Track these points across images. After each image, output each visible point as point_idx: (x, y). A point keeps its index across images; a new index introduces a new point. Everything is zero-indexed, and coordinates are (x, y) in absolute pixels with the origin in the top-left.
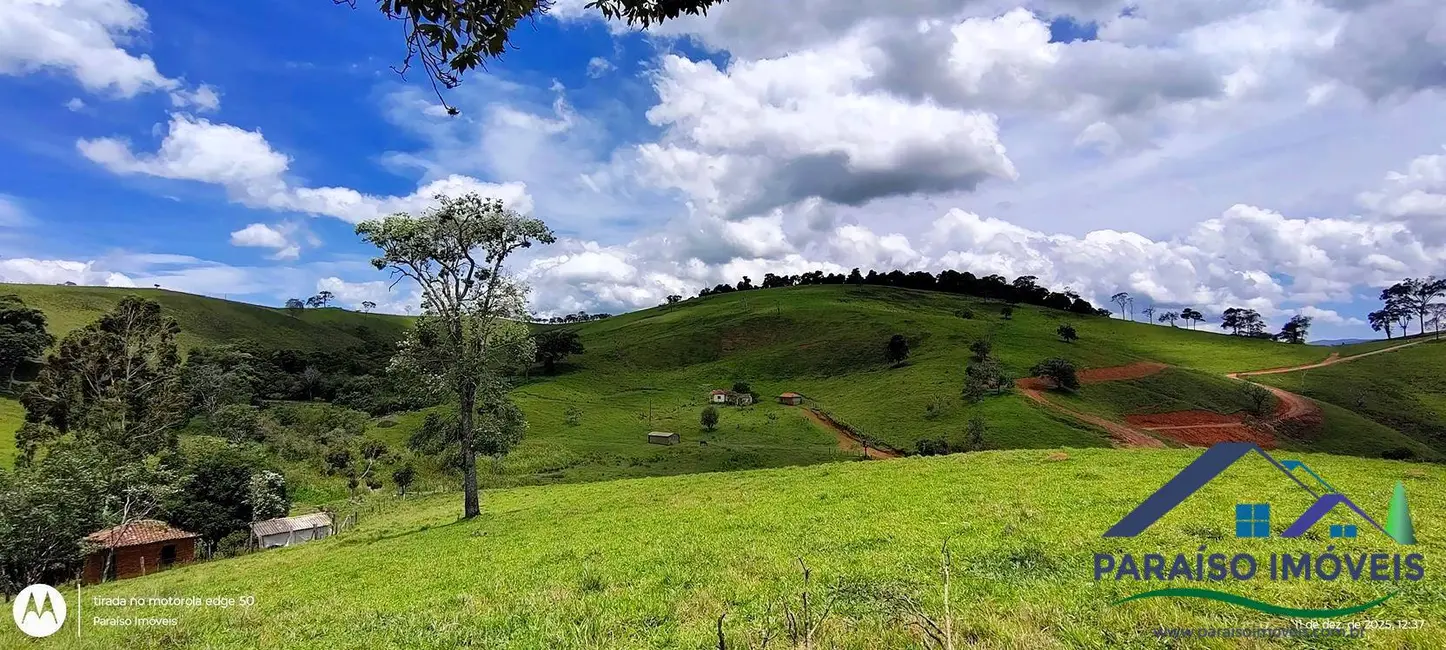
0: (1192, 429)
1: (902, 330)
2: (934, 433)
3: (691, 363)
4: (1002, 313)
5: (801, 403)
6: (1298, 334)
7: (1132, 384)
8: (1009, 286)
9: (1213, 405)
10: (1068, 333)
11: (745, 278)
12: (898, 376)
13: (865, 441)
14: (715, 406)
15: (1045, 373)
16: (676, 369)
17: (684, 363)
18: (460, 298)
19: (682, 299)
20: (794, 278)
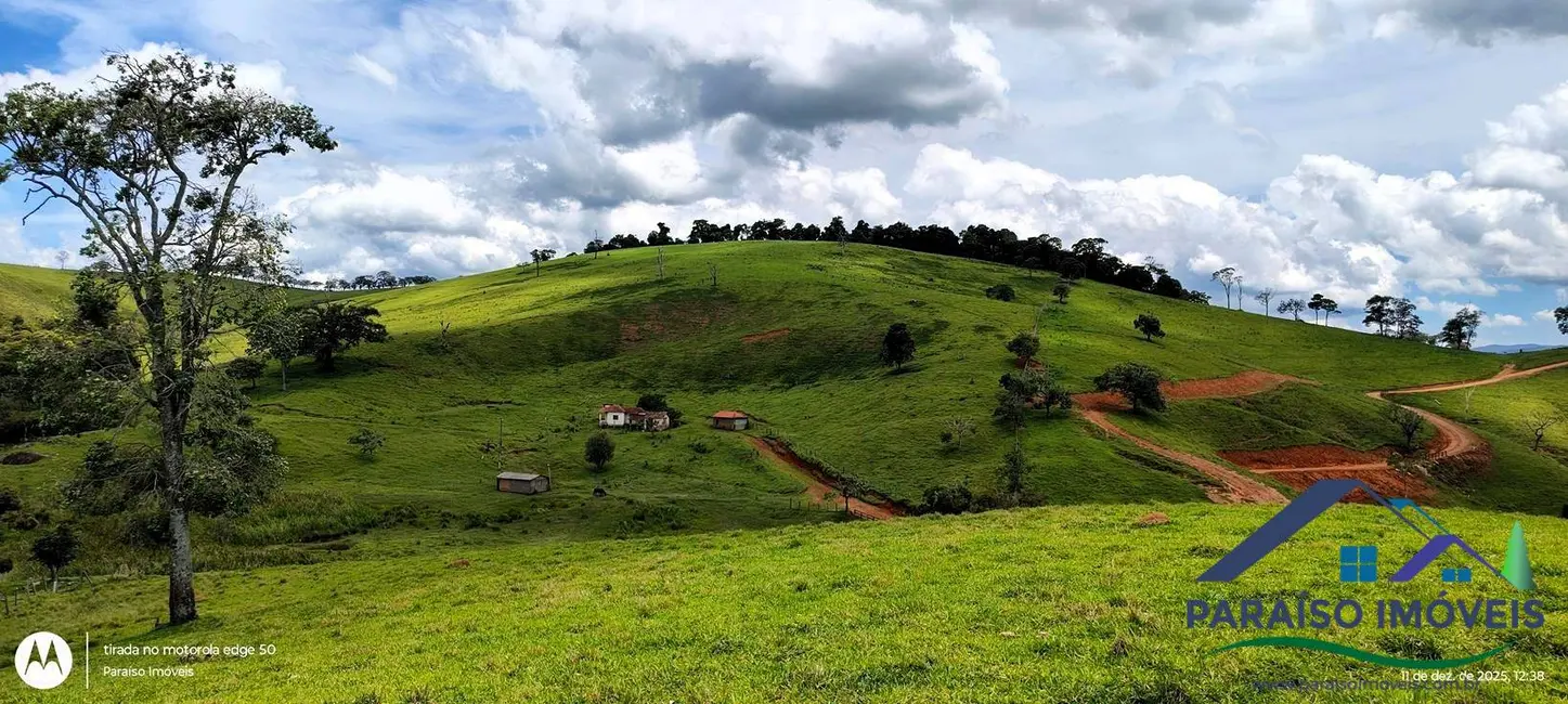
0: (1319, 472)
1: (906, 314)
2: (953, 478)
3: (570, 361)
4: (1056, 294)
5: (747, 427)
6: (1463, 336)
7: (1239, 406)
8: (1066, 253)
9: (1350, 438)
10: (1150, 327)
11: (660, 225)
12: (899, 386)
13: (847, 488)
14: (607, 431)
15: (1117, 385)
16: (544, 371)
17: (557, 360)
18: (160, 241)
19: (556, 257)
20: (739, 229)
